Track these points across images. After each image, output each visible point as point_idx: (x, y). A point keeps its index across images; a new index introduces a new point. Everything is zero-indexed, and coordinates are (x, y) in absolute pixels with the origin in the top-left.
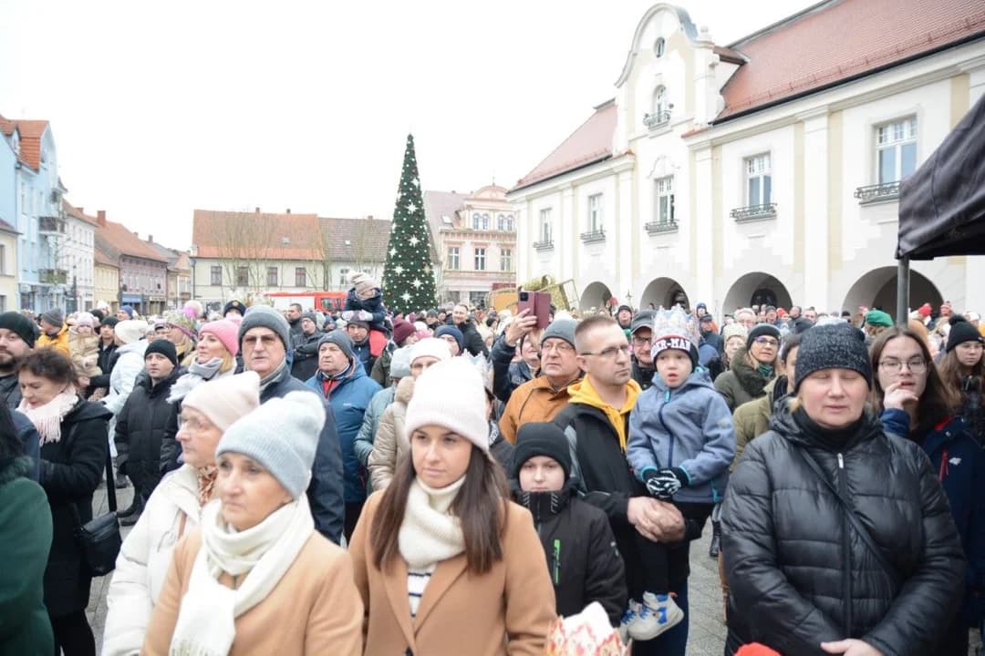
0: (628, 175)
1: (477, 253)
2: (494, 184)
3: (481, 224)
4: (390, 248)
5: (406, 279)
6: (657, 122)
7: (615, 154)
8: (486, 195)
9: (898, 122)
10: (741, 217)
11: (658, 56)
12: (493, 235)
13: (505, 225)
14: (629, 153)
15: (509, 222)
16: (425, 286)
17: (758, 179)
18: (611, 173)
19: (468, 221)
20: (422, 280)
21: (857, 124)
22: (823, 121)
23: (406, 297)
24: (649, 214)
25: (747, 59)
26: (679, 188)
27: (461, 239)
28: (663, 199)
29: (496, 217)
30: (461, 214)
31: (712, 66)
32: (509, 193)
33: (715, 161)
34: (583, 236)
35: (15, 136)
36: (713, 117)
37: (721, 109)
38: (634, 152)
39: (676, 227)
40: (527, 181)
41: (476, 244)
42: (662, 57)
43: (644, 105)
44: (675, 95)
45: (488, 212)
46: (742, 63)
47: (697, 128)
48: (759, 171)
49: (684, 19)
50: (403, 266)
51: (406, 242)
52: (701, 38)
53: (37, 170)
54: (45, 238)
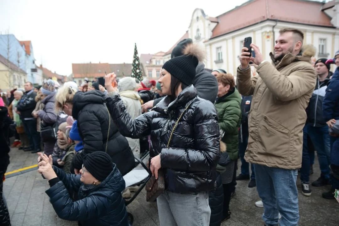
1: (157, 71)
2: (161, 51)
3: (158, 63)
4: (132, 73)
6: (198, 38)
10: (216, 62)
17: (220, 53)
19: (154, 63)
27: (152, 68)
29: (162, 61)
30: (152, 61)
31: (209, 25)
32: (163, 56)
33: (211, 48)
35: (24, 46)
36: (210, 38)
37: (212, 35)
41: (157, 69)
42: (199, 21)
43: (194, 34)
44: (201, 31)
46: (218, 23)
47: (206, 40)
48: (219, 51)
49: (203, 12)
51: (136, 71)
52: (206, 17)
53: (29, 55)
54: (32, 75)
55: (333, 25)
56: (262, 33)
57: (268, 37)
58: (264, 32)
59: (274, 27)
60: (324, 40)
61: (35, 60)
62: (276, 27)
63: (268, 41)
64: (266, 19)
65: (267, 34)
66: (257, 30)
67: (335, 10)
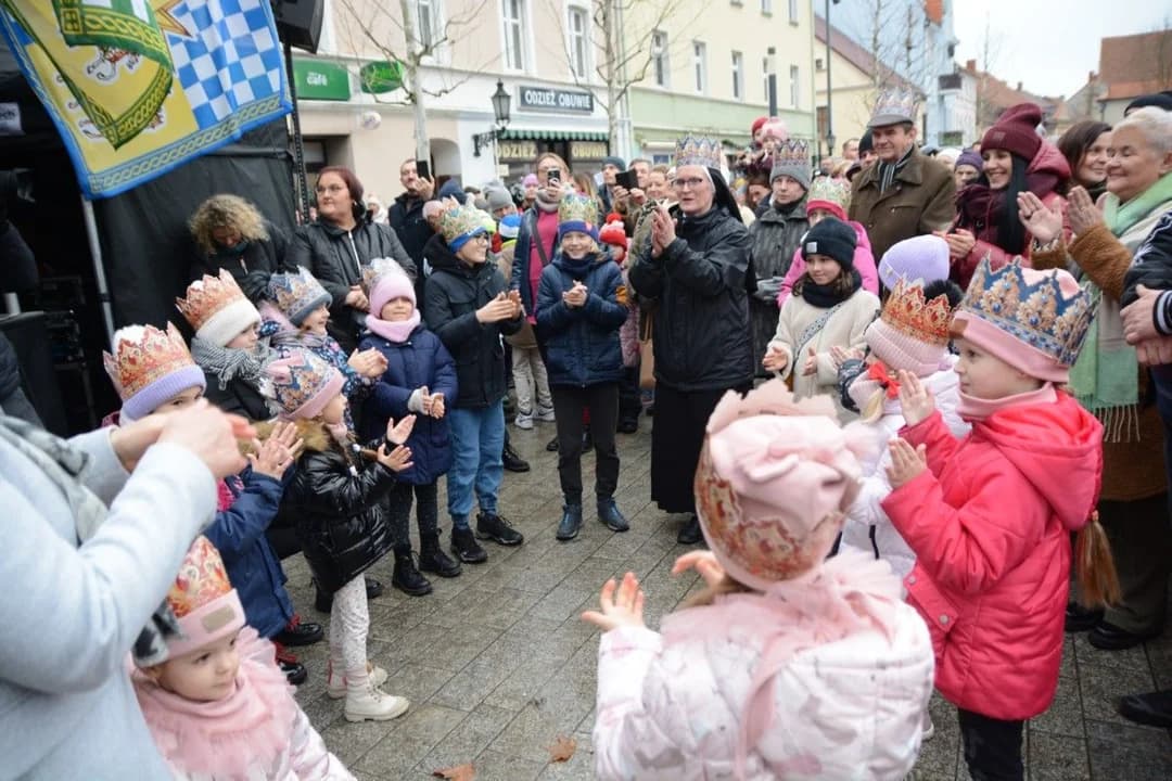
53: (940, 24)
54: (942, 98)
61: (958, 42)
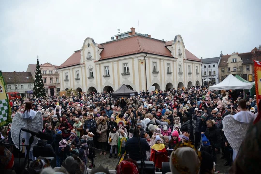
0: (84, 68)
1: (44, 79)
2: (47, 63)
3: (45, 73)
4: (35, 83)
5: (39, 89)
6: (89, 59)
7: (81, 63)
8: (46, 65)
9: (126, 64)
10: (105, 76)
11: (89, 47)
12: (48, 75)
13: (51, 72)
14: (84, 64)
15: (52, 72)
16: (44, 90)
17: (107, 70)
18: (80, 67)
19: (41, 72)
20: (43, 89)
21: (121, 63)
22: (116, 62)
23: (40, 93)
24: (88, 75)
25: (104, 48)
26: (94, 71)
28: (91, 72)
29: (48, 71)
31: (98, 50)
33: (100, 67)
34: (75, 79)
36: (99, 59)
37: (100, 58)
38: (85, 63)
39: (93, 78)
40: (62, 67)
41: (44, 77)
42: (90, 47)
43: (86, 55)
44: (92, 54)
45: (46, 69)
46: (103, 49)
47: (96, 61)
49: (93, 41)
50: (38, 87)
51: (39, 82)
52: (96, 45)
55: (172, 56)
56: (138, 60)
57: (142, 63)
58: (139, 59)
59: (145, 57)
60: (169, 64)
62: (146, 57)
63: (142, 65)
64: (141, 52)
65: (141, 61)
66: (135, 58)
67: (172, 48)
